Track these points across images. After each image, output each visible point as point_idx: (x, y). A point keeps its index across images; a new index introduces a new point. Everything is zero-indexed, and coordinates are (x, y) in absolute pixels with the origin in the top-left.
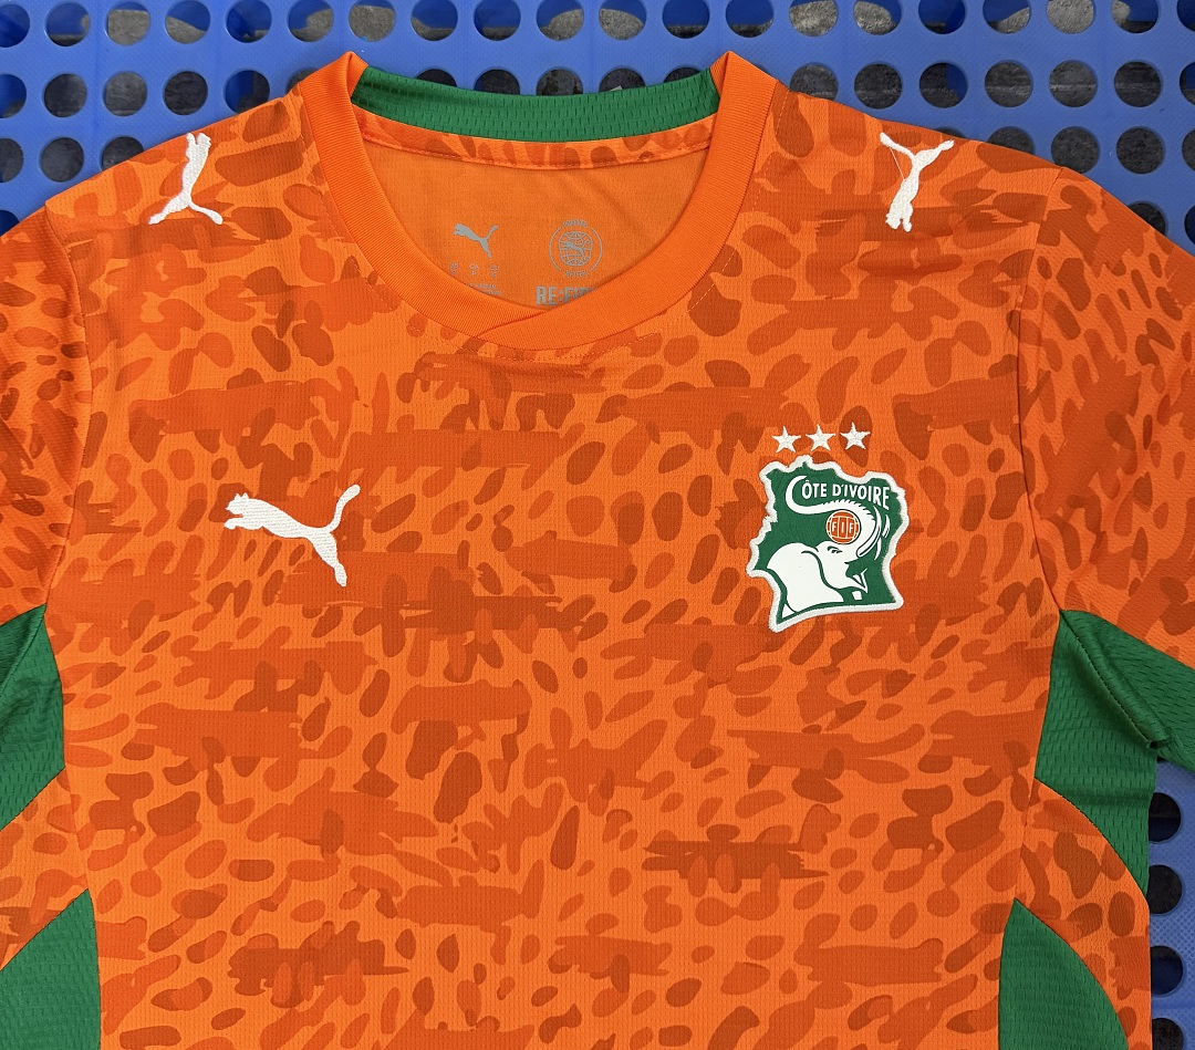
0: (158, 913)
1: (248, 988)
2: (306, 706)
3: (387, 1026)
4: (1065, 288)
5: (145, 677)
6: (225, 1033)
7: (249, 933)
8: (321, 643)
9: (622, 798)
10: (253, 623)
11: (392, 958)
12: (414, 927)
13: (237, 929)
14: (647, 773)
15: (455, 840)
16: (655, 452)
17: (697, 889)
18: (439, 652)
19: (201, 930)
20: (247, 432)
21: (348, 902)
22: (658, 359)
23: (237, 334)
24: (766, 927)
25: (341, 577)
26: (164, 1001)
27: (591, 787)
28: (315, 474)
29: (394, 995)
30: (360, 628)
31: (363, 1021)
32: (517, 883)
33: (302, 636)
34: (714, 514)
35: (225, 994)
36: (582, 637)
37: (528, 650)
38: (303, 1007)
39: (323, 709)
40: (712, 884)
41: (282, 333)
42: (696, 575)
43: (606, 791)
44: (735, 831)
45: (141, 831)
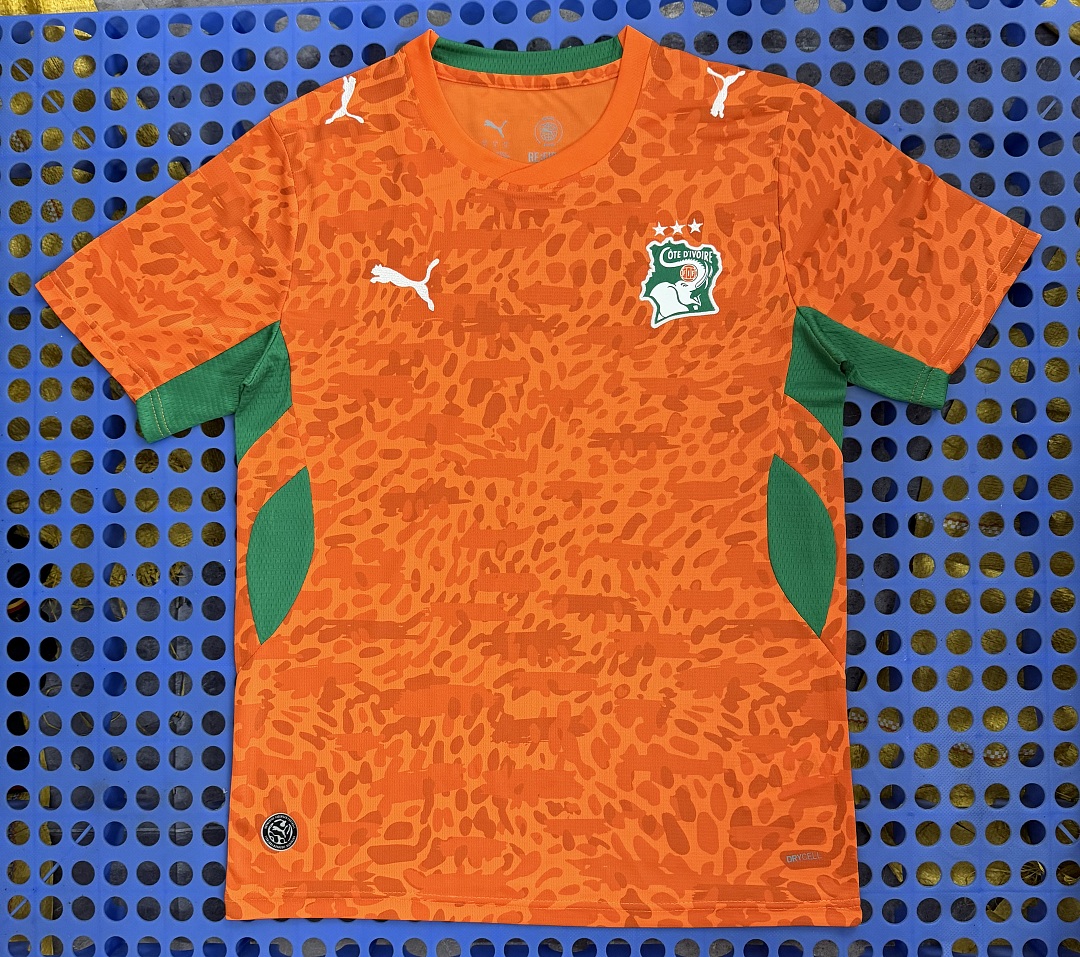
0: (343, 477)
1: (389, 513)
2: (416, 372)
3: (461, 529)
4: (802, 145)
5: (332, 359)
6: (378, 536)
7: (390, 486)
8: (422, 340)
9: (577, 413)
10: (386, 331)
11: (463, 495)
12: (473, 479)
13: (383, 483)
14: (589, 400)
15: (493, 436)
16: (592, 238)
17: (615, 456)
18: (483, 344)
19: (365, 485)
20: (379, 233)
21: (440, 468)
22: (593, 189)
23: (374, 182)
24: (650, 474)
25: (431, 306)
26: (347, 521)
27: (561, 408)
28: (415, 254)
29: (464, 513)
30: (442, 332)
31: (449, 527)
32: (525, 456)
33: (412, 337)
34: (623, 270)
35: (378, 516)
36: (556, 335)
37: (528, 342)
38: (419, 520)
39: (424, 374)
40: (623, 453)
41: (395, 181)
42: (614, 301)
43: (569, 410)
44: (634, 427)
45: (333, 437)
